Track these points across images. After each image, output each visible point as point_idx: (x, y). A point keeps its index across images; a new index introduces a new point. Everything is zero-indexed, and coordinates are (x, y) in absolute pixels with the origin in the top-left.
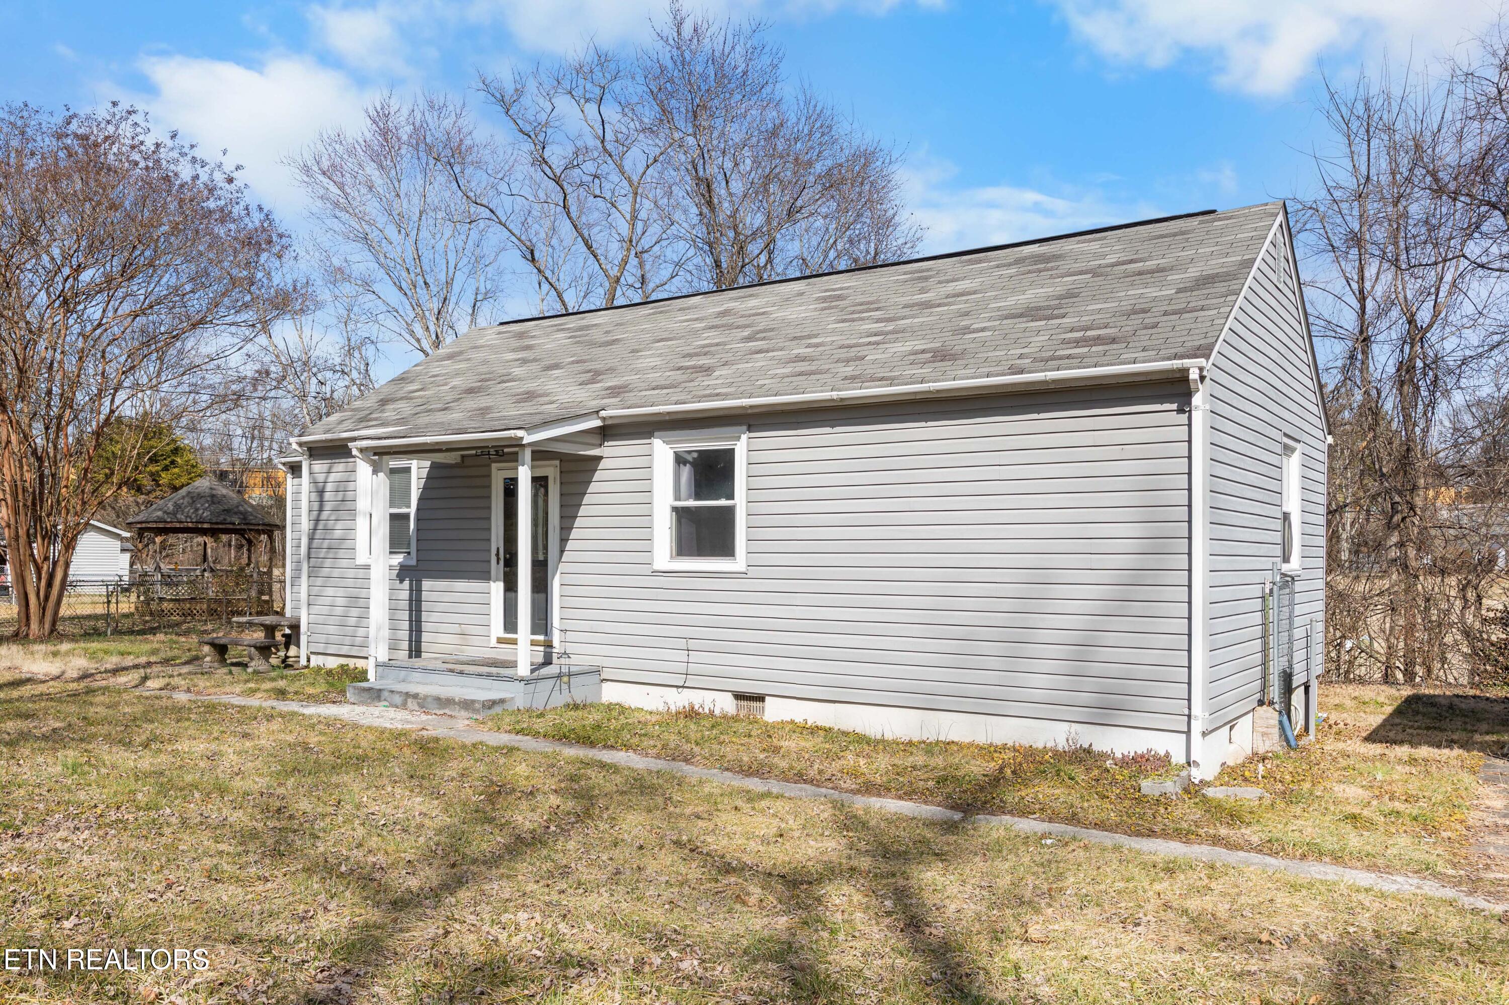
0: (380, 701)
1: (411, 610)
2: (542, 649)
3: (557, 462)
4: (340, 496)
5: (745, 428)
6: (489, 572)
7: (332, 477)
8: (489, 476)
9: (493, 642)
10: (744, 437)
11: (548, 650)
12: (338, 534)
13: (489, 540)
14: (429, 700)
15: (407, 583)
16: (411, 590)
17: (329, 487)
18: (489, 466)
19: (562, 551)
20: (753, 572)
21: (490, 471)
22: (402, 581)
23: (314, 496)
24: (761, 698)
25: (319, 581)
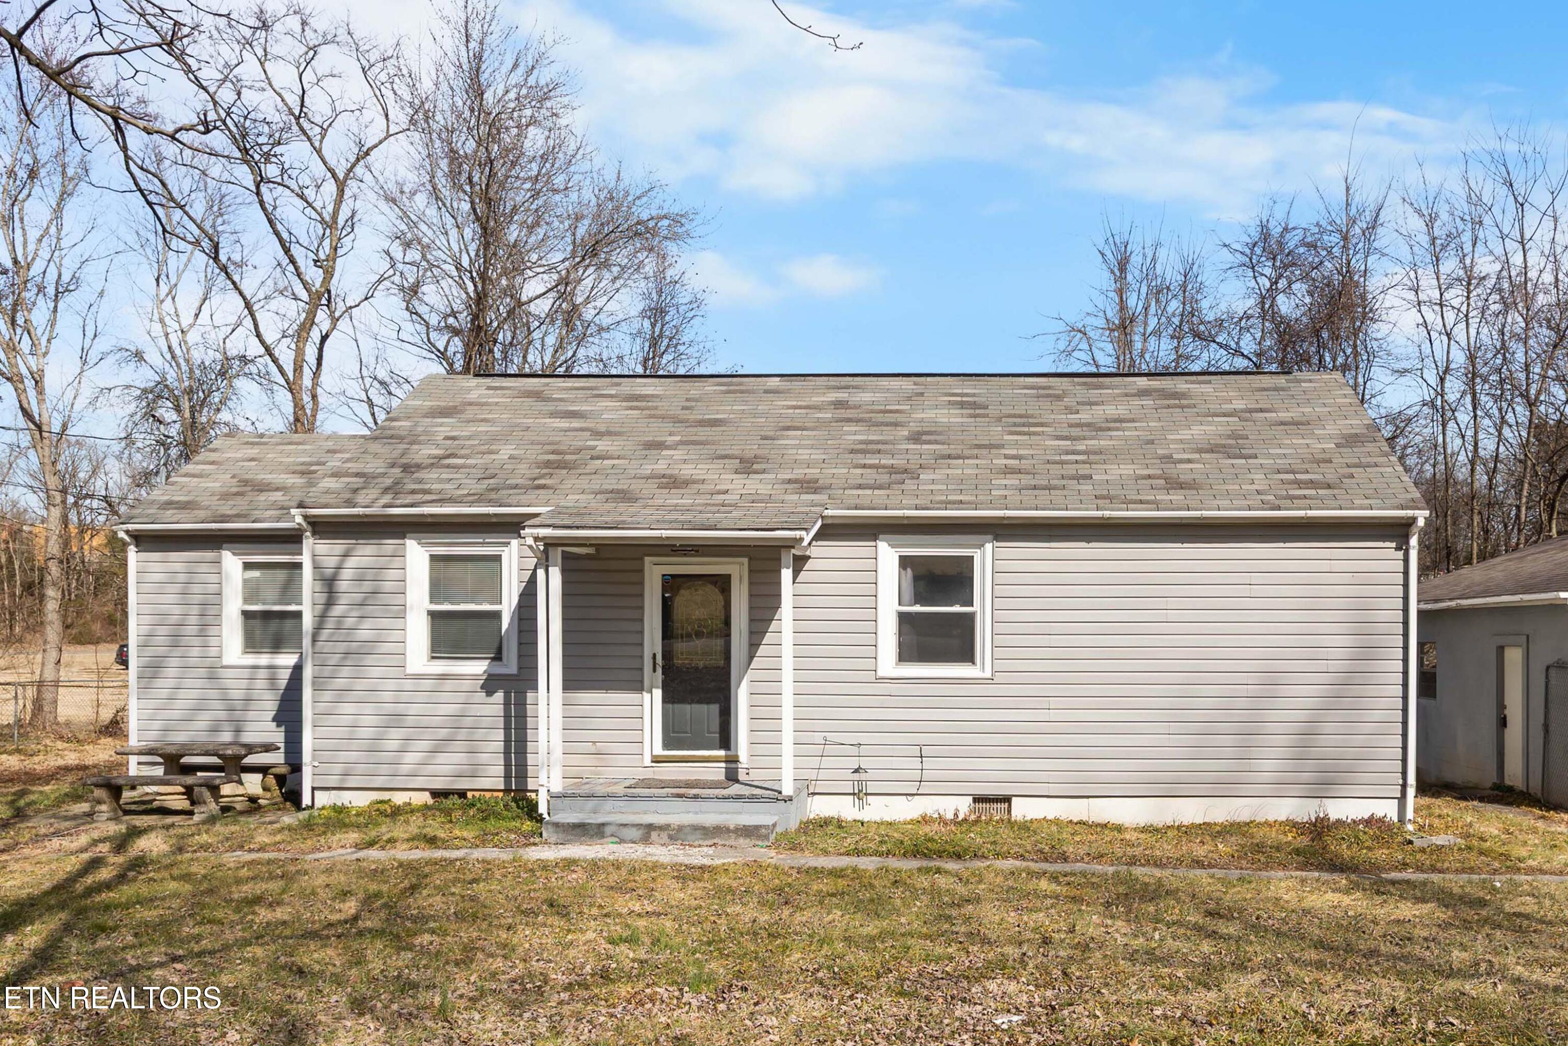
0: (603, 837)
1: (507, 728)
2: (723, 765)
3: (745, 561)
4: (367, 586)
5: (990, 537)
6: (642, 682)
7: (352, 562)
8: (641, 571)
9: (647, 761)
10: (989, 546)
11: (733, 766)
12: (363, 634)
13: (641, 644)
14: (687, 830)
15: (499, 696)
16: (507, 704)
17: (346, 574)
18: (642, 559)
19: (751, 658)
20: (999, 678)
21: (643, 565)
22: (490, 693)
23: (319, 586)
24: (1007, 800)
25: (327, 696)
